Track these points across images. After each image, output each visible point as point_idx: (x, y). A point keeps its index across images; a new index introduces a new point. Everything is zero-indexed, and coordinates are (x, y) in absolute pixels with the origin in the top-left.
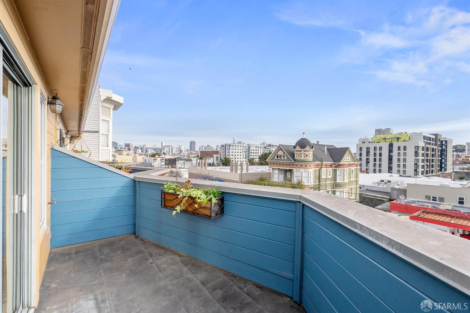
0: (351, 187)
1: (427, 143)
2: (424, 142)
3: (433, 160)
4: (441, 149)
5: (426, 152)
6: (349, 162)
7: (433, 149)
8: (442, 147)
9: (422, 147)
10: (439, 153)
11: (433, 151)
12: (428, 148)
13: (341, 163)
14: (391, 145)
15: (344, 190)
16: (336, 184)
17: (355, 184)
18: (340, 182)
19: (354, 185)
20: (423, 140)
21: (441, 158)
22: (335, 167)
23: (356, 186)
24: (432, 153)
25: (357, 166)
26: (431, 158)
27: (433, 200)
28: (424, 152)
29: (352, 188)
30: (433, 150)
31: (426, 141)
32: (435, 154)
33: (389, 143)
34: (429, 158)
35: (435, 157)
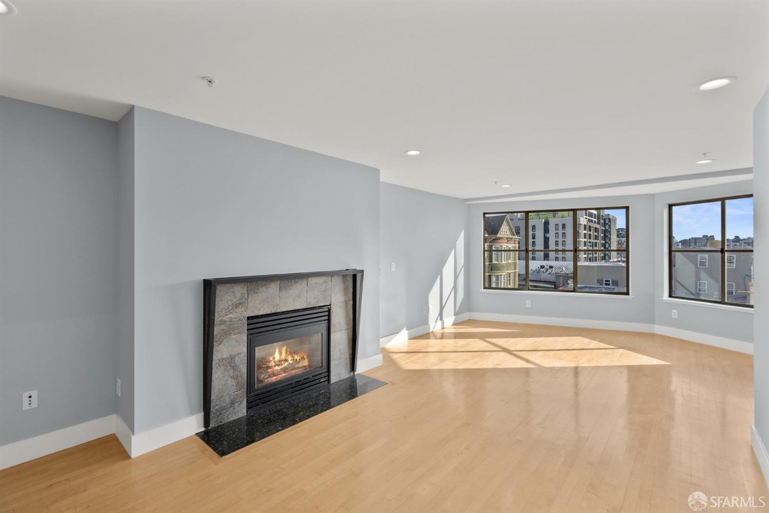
0: (509, 272)
1: (589, 221)
2: (586, 218)
3: (596, 243)
4: (604, 229)
5: (589, 233)
6: (507, 235)
7: (596, 228)
8: (605, 227)
9: (584, 225)
10: (603, 235)
11: (596, 232)
12: (590, 227)
13: (498, 236)
14: (546, 224)
15: (502, 274)
16: (491, 267)
17: (513, 268)
18: (496, 262)
19: (512, 270)
20: (585, 217)
21: (604, 242)
22: (490, 242)
23: (514, 271)
24: (595, 234)
25: (515, 243)
26: (594, 241)
27: (606, 284)
28: (586, 232)
29: (510, 274)
30: (596, 230)
31: (587, 217)
32: (598, 236)
33: (543, 220)
34: (592, 240)
35: (598, 240)
